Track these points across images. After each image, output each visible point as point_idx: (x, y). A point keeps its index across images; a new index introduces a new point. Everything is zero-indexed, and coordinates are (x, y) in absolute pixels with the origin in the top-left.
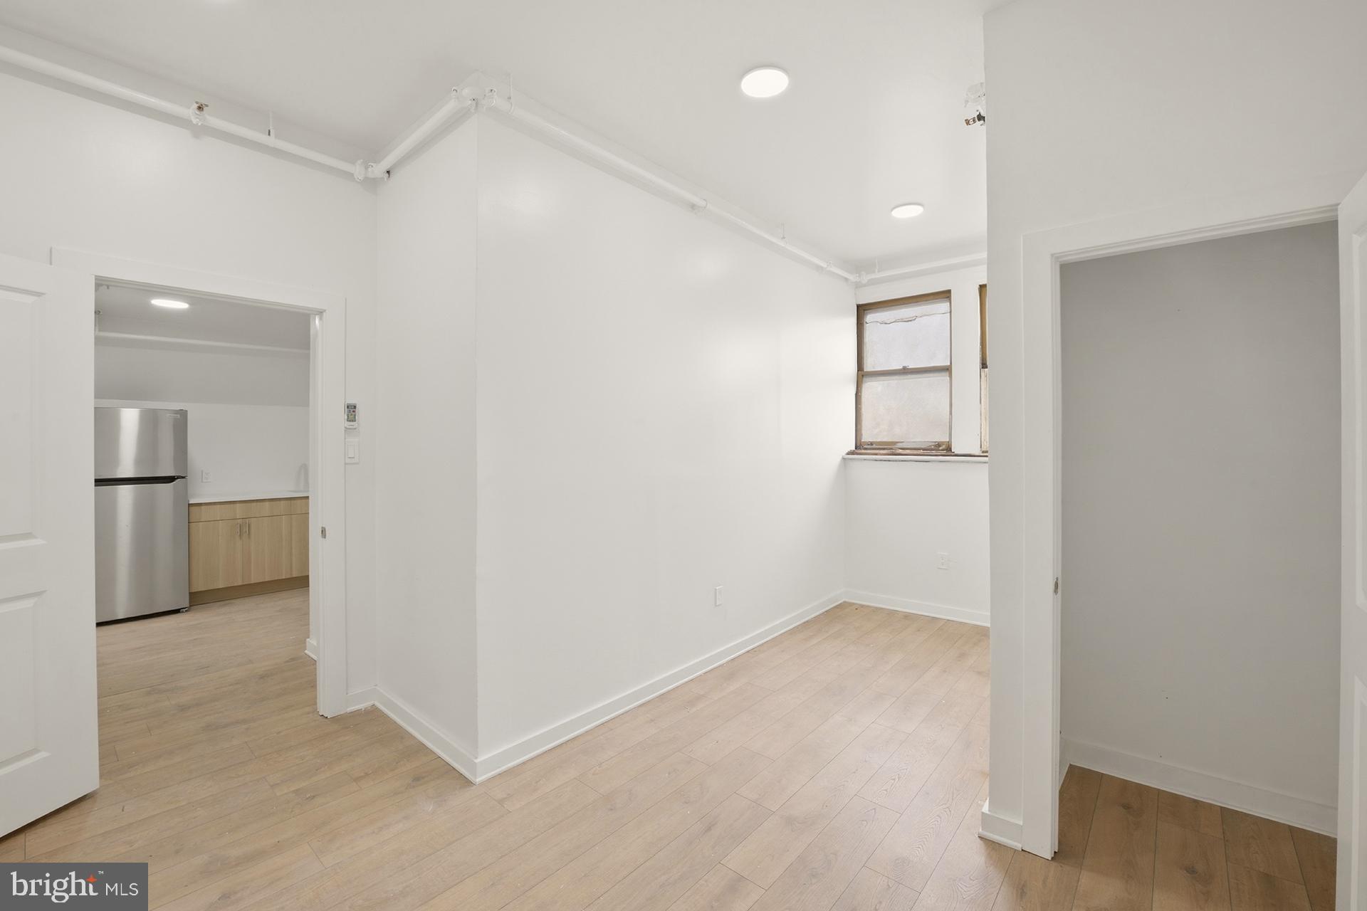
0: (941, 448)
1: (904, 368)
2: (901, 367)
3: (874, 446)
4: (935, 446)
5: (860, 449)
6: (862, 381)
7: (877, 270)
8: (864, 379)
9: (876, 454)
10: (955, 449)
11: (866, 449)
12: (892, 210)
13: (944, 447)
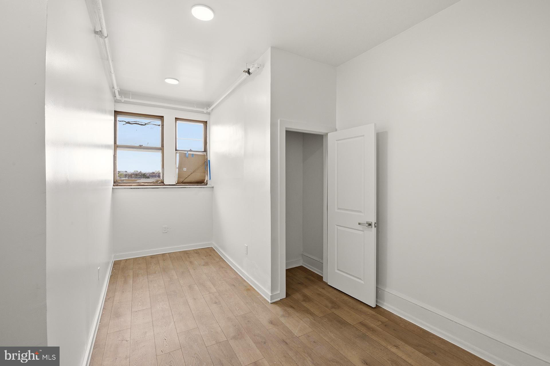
0: (158, 182)
1: (140, 146)
2: (139, 145)
3: (124, 182)
4: (156, 181)
5: (116, 183)
6: (116, 149)
7: (131, 97)
8: (118, 149)
9: (131, 186)
10: (165, 183)
11: (120, 183)
12: (166, 79)
13: (160, 182)
